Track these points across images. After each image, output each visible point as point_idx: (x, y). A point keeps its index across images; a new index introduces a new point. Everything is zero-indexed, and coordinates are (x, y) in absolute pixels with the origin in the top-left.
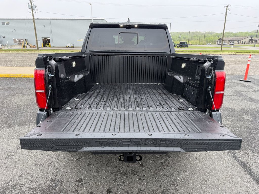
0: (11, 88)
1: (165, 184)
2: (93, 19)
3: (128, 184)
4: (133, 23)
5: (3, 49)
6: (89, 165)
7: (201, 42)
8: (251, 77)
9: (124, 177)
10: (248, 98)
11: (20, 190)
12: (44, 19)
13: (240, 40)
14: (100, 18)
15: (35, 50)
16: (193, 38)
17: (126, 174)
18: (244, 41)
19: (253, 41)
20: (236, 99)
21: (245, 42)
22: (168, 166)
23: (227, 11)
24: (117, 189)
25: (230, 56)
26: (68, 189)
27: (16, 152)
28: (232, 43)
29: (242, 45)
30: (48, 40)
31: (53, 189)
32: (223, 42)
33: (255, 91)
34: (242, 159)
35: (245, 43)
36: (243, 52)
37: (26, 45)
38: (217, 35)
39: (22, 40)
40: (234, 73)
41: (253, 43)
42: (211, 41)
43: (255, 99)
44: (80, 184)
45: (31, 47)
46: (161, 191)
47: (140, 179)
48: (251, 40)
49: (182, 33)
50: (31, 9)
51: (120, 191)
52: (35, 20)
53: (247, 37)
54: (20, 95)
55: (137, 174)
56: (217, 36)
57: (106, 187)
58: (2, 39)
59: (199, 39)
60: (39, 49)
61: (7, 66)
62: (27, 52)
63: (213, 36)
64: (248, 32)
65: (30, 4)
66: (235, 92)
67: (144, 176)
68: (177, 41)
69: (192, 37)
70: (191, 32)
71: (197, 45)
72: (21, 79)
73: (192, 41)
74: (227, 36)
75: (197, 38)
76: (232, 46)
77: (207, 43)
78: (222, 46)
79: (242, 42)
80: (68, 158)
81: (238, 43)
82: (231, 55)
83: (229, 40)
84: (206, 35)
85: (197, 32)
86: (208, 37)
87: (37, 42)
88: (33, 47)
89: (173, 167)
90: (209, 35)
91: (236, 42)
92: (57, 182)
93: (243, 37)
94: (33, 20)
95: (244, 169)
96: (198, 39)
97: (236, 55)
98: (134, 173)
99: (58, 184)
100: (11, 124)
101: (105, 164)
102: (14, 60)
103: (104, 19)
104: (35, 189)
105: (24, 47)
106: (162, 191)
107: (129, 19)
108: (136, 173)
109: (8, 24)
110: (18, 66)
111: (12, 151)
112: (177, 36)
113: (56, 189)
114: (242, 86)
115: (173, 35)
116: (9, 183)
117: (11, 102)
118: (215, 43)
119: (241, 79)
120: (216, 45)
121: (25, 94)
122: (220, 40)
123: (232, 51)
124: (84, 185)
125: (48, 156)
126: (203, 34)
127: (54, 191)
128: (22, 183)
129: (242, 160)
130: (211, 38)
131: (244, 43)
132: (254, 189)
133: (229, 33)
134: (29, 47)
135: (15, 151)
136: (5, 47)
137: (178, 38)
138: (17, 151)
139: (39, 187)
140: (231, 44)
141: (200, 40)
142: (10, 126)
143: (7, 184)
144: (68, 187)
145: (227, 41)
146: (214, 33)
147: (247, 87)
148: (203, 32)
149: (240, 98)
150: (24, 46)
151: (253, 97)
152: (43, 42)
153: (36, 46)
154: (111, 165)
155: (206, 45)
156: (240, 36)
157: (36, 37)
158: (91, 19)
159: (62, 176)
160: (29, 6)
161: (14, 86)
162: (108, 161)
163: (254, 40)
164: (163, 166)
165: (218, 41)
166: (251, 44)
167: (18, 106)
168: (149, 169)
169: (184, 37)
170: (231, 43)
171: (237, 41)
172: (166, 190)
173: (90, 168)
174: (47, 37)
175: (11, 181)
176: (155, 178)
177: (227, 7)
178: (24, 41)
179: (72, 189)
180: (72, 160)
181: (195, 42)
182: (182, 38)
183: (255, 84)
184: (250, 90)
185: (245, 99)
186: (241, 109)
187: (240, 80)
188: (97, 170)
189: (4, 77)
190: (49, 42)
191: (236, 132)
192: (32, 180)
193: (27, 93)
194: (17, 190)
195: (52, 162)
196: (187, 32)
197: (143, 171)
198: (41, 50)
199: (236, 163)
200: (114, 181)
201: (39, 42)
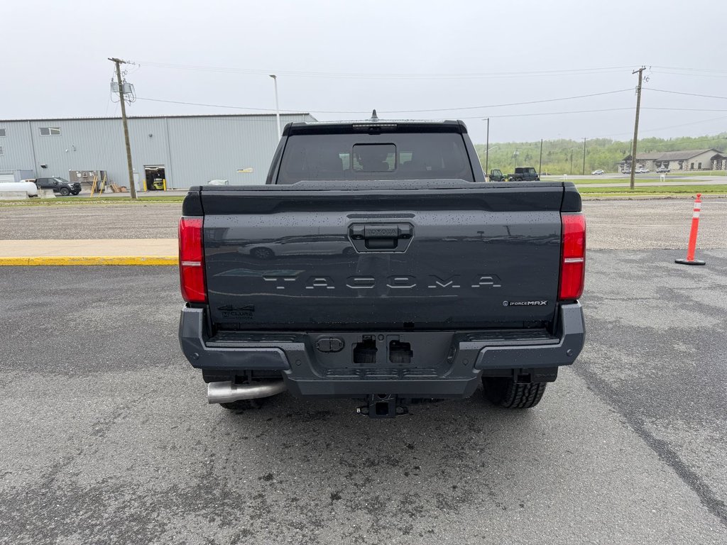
0: (77, 289)
1: (466, 482)
3: (378, 483)
4: (385, 122)
5: (43, 198)
6: (287, 447)
7: (575, 167)
8: (709, 253)
9: (369, 471)
10: (691, 303)
11: (134, 494)
12: (151, 118)
13: (687, 160)
14: (297, 113)
15: (125, 199)
16: (552, 157)
17: (373, 464)
18: (696, 161)
19: (724, 161)
20: (661, 306)
21: (700, 164)
22: (473, 449)
23: (640, 83)
24: (355, 493)
25: (657, 202)
26: (241, 492)
27: (114, 423)
28: (663, 167)
29: (692, 171)
30: (161, 174)
31: (207, 493)
32: (638, 165)
33: (713, 287)
34: (657, 436)
35: (700, 167)
36: (692, 191)
37: (102, 186)
38: (619, 147)
39: (91, 174)
40: (663, 244)
41: (723, 167)
42: (603, 164)
43: (711, 304)
44: (268, 483)
45: (114, 191)
46: (455, 496)
47: (407, 474)
48: (717, 158)
49: (522, 144)
50: (119, 94)
51: (359, 497)
52: (128, 121)
53: (703, 151)
54: (102, 304)
55: (400, 464)
56: (619, 151)
57: (329, 489)
58: (38, 172)
59: (569, 157)
60: (137, 195)
61: (57, 238)
62: (104, 204)
63: (610, 151)
64: (706, 137)
65: (116, 80)
66: (659, 290)
67: (417, 468)
68: (509, 167)
69: (550, 154)
70: (546, 141)
71: (565, 175)
72: (99, 269)
73: (550, 166)
74: (649, 150)
75: (562, 156)
76: (663, 175)
77: (594, 170)
78: (632, 178)
79: (693, 164)
80: (236, 434)
81: (681, 168)
82: (659, 199)
83: (654, 160)
84: (590, 148)
85: (563, 142)
86: (594, 154)
87: (131, 177)
88: (121, 191)
89: (487, 451)
90: (599, 148)
91: (674, 166)
92: (216, 479)
93: (694, 151)
94: (122, 121)
95: (660, 455)
96: (567, 160)
97: (673, 198)
98: (394, 463)
99: (218, 484)
100: (92, 366)
101: (325, 445)
102: (75, 224)
103: (308, 114)
104: (167, 493)
105: (97, 190)
106: (458, 497)
107: (374, 112)
108: (398, 462)
109: (58, 133)
110: (87, 237)
111: (102, 421)
112: (507, 154)
113: (215, 492)
114: (680, 275)
115: (496, 152)
116: (107, 481)
117: (84, 320)
118: (616, 170)
119: (680, 258)
120: (619, 175)
121: (116, 302)
122: (629, 162)
123: (661, 190)
124: (278, 486)
125: (189, 430)
126: (579, 146)
127: (210, 496)
128: (135, 482)
129: (658, 438)
130: (603, 155)
131: (696, 166)
132: (680, 493)
133: (654, 140)
134: (110, 190)
135: (110, 421)
136: (47, 193)
137: (512, 157)
138: (115, 420)
139: (175, 488)
140: (661, 172)
141: (574, 162)
142: (90, 371)
143: (103, 483)
144: (242, 489)
145: (649, 164)
146: (611, 141)
147: (692, 277)
148: (581, 141)
149: (671, 305)
150: (98, 188)
151: (706, 301)
152: (147, 178)
153: (129, 186)
154: (337, 447)
155: (591, 174)
156: (684, 149)
157: (130, 165)
159: (225, 468)
160: (112, 84)
161: (84, 286)
162: (331, 440)
163: (725, 158)
164: (463, 448)
165: (623, 164)
166: (718, 169)
167: (103, 328)
168: (429, 455)
169: (528, 155)
170: (660, 169)
171: (677, 163)
172: (468, 494)
173: (289, 454)
174: (156, 162)
175: (111, 478)
176: (443, 472)
177: (641, 71)
178: (96, 175)
179: (250, 494)
180: (246, 438)
181: (557, 167)
182: (521, 158)
183: (716, 270)
184: (701, 284)
185: (683, 307)
186: (670, 329)
187: (677, 262)
188: (305, 456)
189: (56, 264)
190: (163, 176)
191: (651, 379)
192: (157, 476)
193: (119, 299)
194: (127, 495)
195: (199, 443)
196: (537, 141)
197: (415, 458)
198: (142, 199)
199: (642, 442)
200: (346, 477)
201: (136, 177)
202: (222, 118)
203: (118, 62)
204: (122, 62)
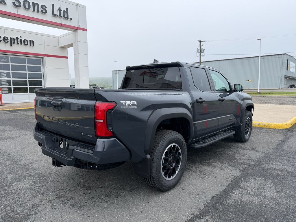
1: (91, 203)
2: (261, 56)
12: (210, 61)
22: (116, 196)
47: (84, 193)
50: (199, 53)
52: (201, 63)
65: (199, 48)
67: (90, 193)
89: (118, 198)
103: (285, 54)
106: (81, 205)
108: (89, 189)
158: (259, 57)
160: (197, 50)
164: (113, 194)
172: (85, 206)
197: (95, 191)
202: (238, 59)
203: (200, 41)
204: (202, 41)
